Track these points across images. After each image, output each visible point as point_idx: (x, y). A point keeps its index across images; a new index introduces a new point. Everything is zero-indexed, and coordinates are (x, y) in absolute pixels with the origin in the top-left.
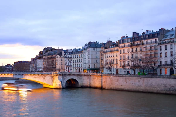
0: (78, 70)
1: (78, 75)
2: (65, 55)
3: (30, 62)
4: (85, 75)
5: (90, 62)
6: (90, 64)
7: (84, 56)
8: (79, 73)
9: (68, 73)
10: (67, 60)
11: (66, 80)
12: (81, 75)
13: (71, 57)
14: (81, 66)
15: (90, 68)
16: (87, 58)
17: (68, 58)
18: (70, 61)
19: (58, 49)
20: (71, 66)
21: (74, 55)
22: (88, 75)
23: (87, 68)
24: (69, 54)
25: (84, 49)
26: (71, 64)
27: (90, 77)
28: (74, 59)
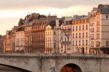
0: (81, 51)
1: (80, 58)
2: (60, 25)
3: (4, 36)
4: (91, 58)
5: (101, 37)
6: (100, 41)
7: (91, 27)
8: (82, 55)
9: (65, 55)
10: (64, 34)
11: (61, 66)
12: (86, 59)
13: (70, 29)
14: (85, 44)
15: (101, 46)
16: (95, 30)
17: (64, 30)
18: (68, 36)
19: (49, 16)
20: (69, 43)
21: (75, 26)
22: (97, 59)
23: (95, 46)
24: (67, 24)
25: (92, 16)
26: (70, 40)
27: (100, 62)
28: (75, 33)
